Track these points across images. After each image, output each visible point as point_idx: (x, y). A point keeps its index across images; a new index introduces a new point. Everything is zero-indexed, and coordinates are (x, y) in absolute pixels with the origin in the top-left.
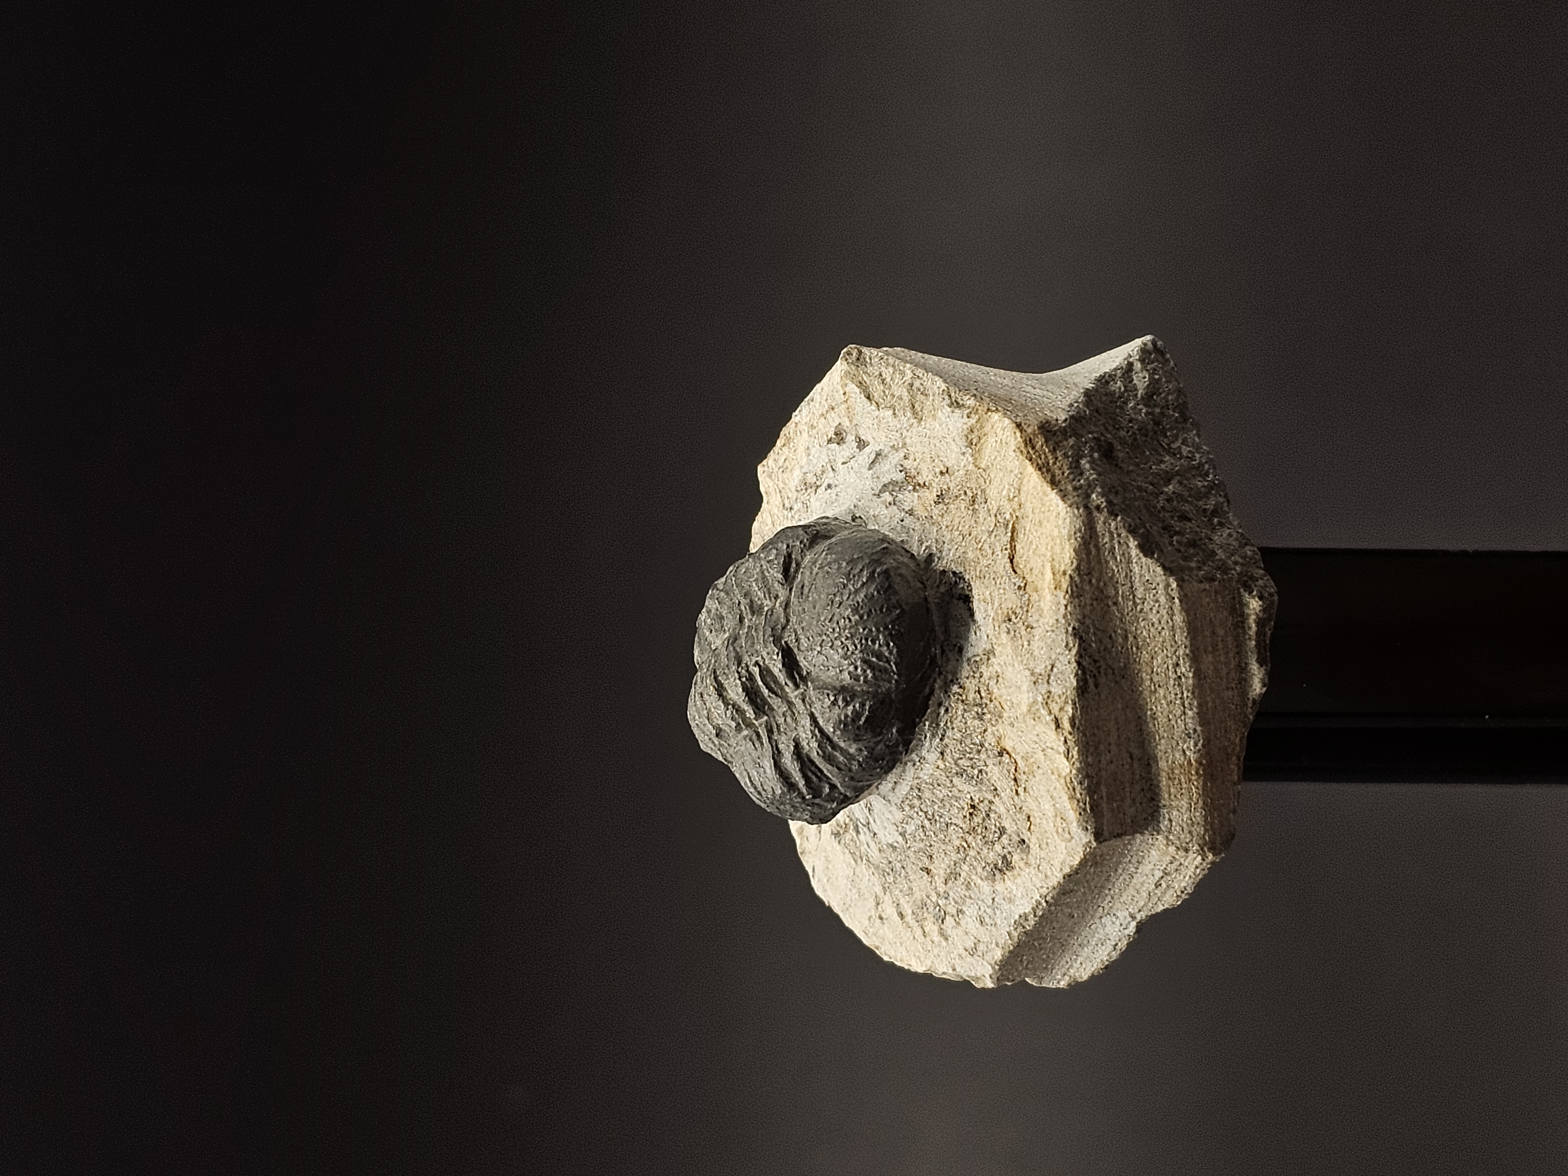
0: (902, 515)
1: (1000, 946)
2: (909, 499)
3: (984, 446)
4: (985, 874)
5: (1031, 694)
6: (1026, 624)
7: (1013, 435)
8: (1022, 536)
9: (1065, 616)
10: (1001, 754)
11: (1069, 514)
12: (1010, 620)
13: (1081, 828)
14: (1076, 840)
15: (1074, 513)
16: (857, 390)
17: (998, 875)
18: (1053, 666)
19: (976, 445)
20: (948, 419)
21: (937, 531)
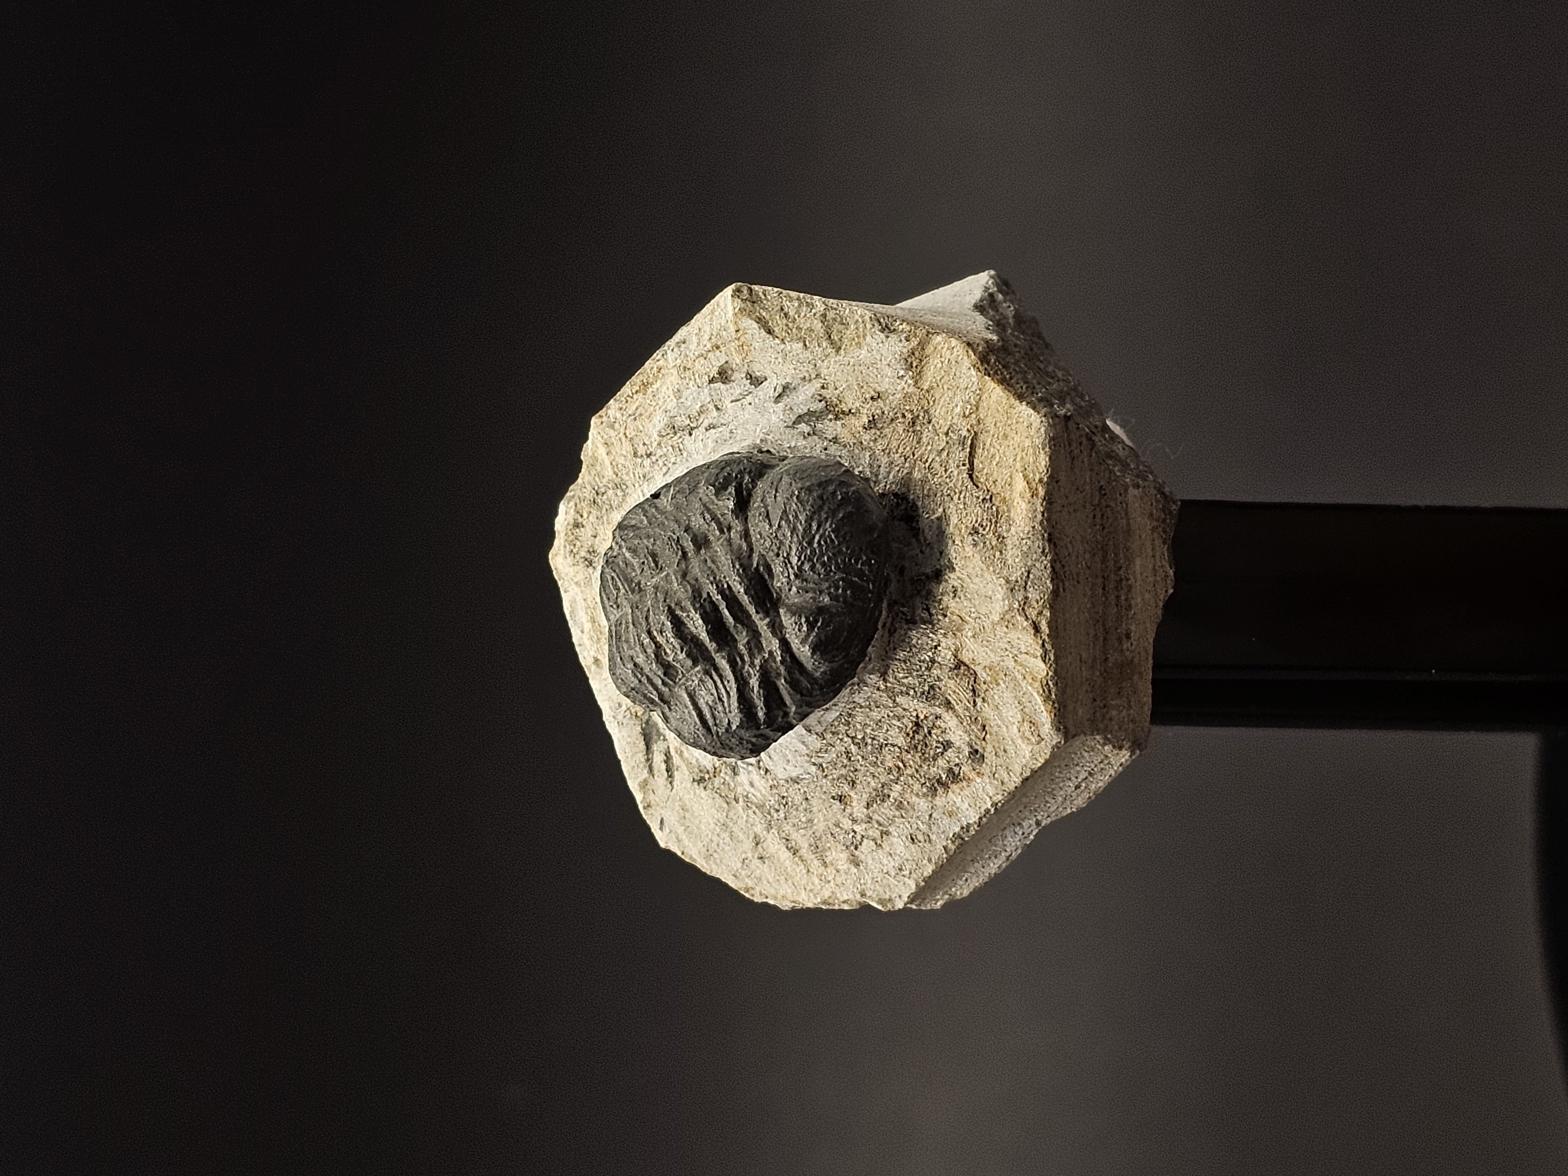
0: (825, 444)
1: (934, 861)
2: (831, 427)
3: (925, 368)
4: (925, 790)
5: (1007, 602)
6: (996, 534)
7: (966, 353)
8: (981, 450)
9: (1041, 523)
10: (957, 667)
11: (1044, 424)
12: (977, 532)
13: (1055, 728)
14: (1046, 742)
15: (1049, 423)
16: (755, 325)
17: (940, 791)
18: (1029, 573)
19: (916, 367)
20: (881, 345)
21: (870, 456)
